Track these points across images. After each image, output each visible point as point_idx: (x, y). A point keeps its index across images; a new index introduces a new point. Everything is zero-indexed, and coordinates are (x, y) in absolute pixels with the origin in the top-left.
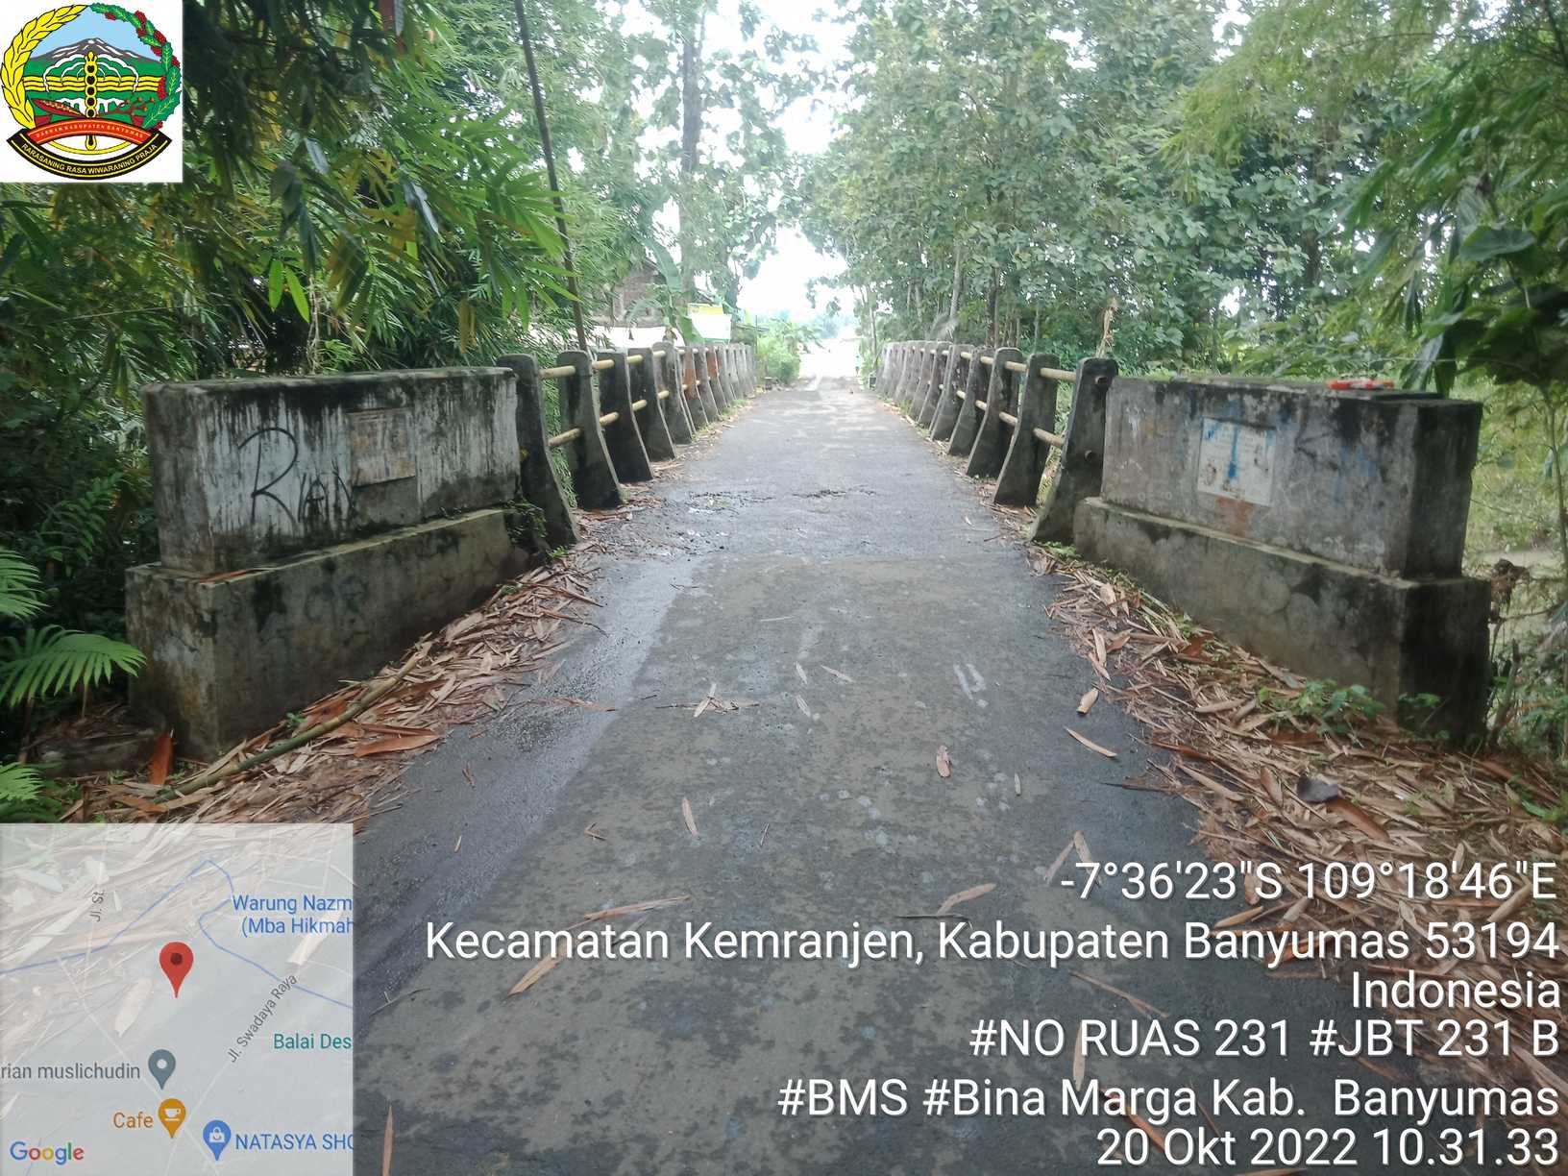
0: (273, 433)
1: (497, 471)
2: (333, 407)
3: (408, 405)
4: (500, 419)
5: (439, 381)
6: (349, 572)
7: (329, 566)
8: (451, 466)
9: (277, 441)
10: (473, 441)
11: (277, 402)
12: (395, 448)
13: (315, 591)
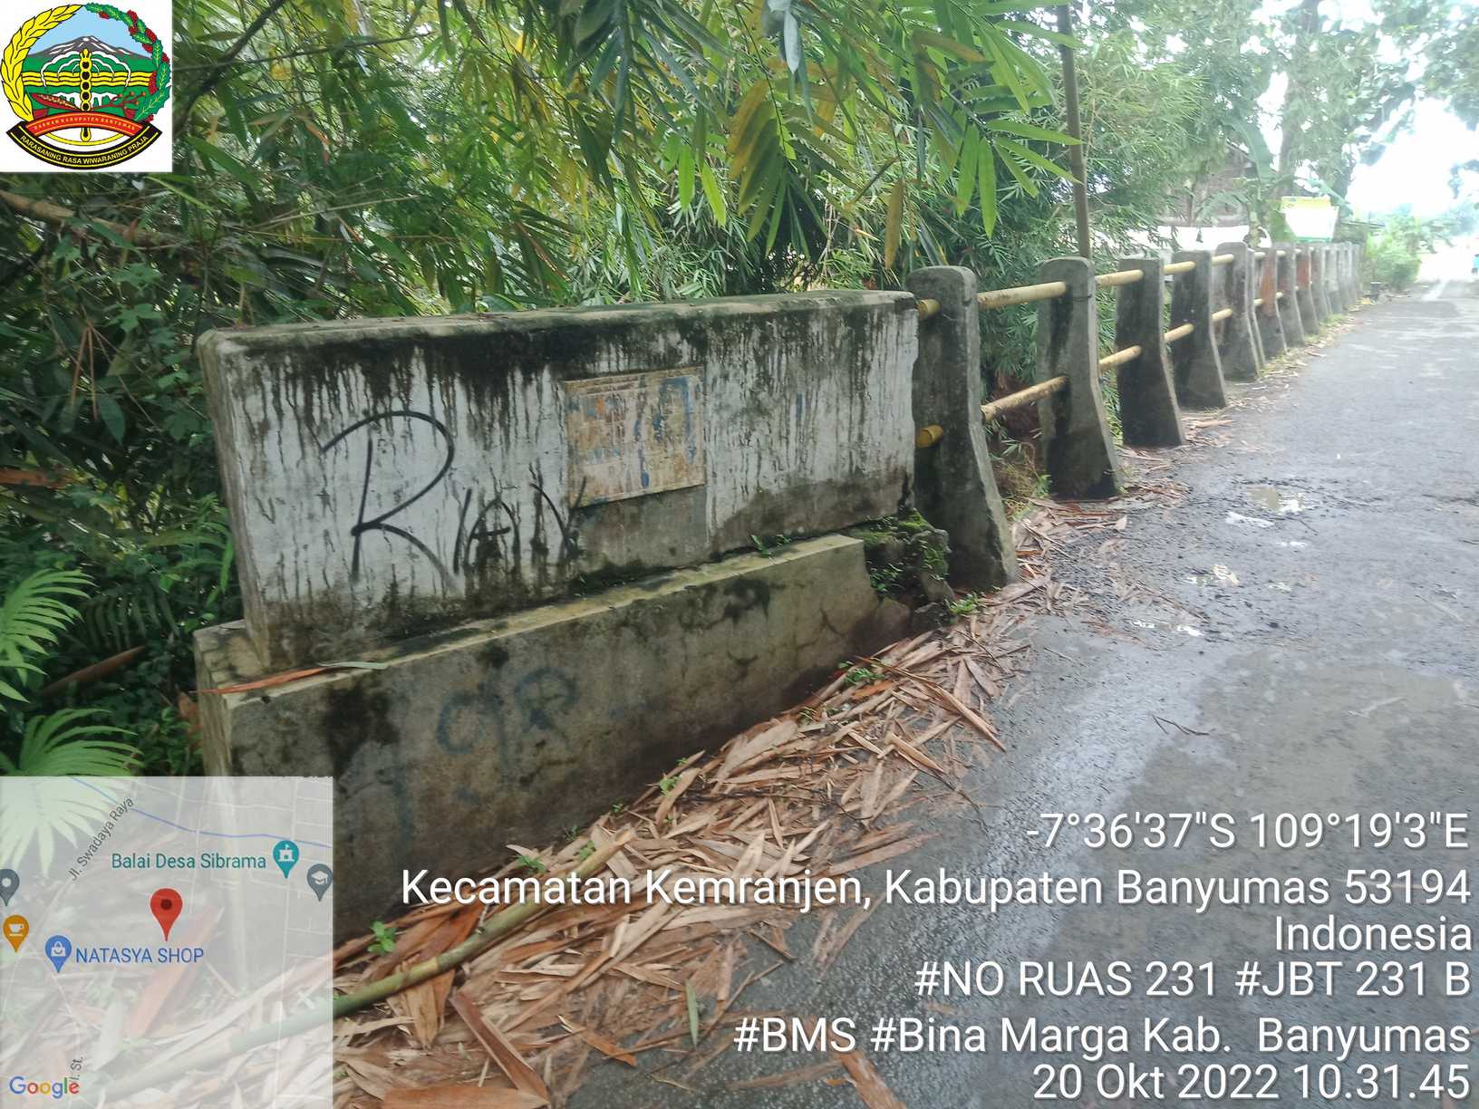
0: (398, 422)
1: (868, 468)
2: (531, 370)
3: (693, 363)
4: (881, 383)
5: (761, 319)
6: (536, 664)
7: (495, 656)
8: (776, 465)
9: (408, 435)
10: (823, 420)
11: (406, 364)
12: (662, 438)
13: (463, 699)
